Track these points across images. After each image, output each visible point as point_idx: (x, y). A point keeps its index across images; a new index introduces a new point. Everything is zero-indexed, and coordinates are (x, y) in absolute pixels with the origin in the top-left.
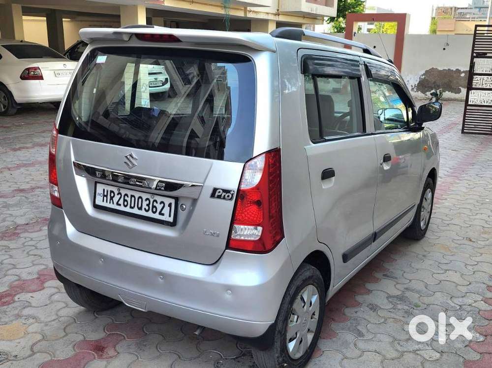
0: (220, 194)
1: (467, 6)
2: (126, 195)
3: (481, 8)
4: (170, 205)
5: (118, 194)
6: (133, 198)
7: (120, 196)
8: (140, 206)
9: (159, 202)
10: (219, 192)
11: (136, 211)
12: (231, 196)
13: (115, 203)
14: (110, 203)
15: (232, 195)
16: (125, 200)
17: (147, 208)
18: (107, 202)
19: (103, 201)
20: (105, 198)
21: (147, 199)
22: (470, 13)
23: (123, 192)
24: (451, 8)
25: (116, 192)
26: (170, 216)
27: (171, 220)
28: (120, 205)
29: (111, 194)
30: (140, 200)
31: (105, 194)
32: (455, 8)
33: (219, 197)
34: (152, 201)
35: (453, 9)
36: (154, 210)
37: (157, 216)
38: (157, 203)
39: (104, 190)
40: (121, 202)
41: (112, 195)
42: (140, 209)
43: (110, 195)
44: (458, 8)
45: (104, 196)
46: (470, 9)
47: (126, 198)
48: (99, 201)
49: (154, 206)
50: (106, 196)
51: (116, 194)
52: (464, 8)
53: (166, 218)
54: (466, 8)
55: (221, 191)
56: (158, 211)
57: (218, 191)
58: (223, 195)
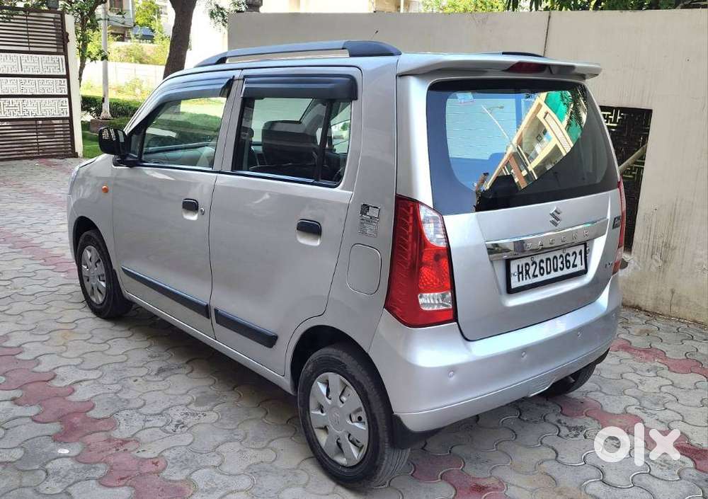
2: (542, 261)
5: (532, 265)
7: (534, 265)
9: (571, 254)
11: (553, 275)
13: (531, 276)
14: (526, 279)
16: (541, 268)
19: (519, 280)
20: (521, 275)
23: (537, 259)
25: (530, 263)
28: (537, 276)
29: (526, 267)
31: (520, 270)
34: (564, 255)
39: (518, 266)
40: (537, 272)
42: (556, 270)
50: (522, 273)
51: (530, 264)
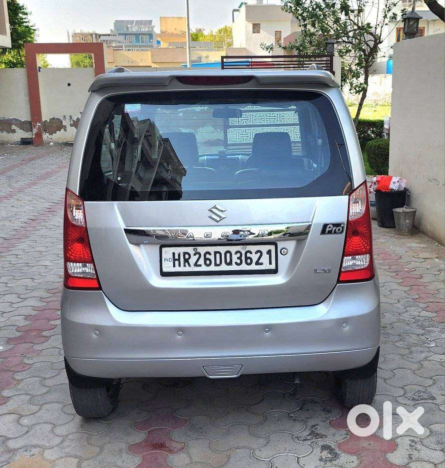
0: (330, 229)
1: (109, 33)
3: (126, 34)
4: (269, 252)
5: (195, 255)
6: (218, 255)
7: (197, 256)
8: (228, 260)
9: (254, 252)
10: (330, 227)
12: (341, 229)
15: (343, 228)
17: (239, 261)
18: (180, 265)
20: (177, 262)
21: (237, 253)
22: (115, 41)
24: (91, 35)
26: (270, 263)
27: (273, 267)
29: (184, 256)
30: (228, 255)
31: (177, 257)
32: (96, 34)
33: (330, 232)
35: (94, 36)
36: (249, 261)
37: (253, 267)
38: (251, 253)
41: (187, 256)
43: (184, 258)
44: (100, 36)
45: (175, 260)
46: (113, 35)
47: (208, 256)
48: (168, 267)
49: (247, 258)
50: (179, 260)
52: (106, 35)
53: (266, 266)
54: (109, 35)
55: (332, 226)
56: (254, 262)
57: (328, 226)
58: (334, 230)
